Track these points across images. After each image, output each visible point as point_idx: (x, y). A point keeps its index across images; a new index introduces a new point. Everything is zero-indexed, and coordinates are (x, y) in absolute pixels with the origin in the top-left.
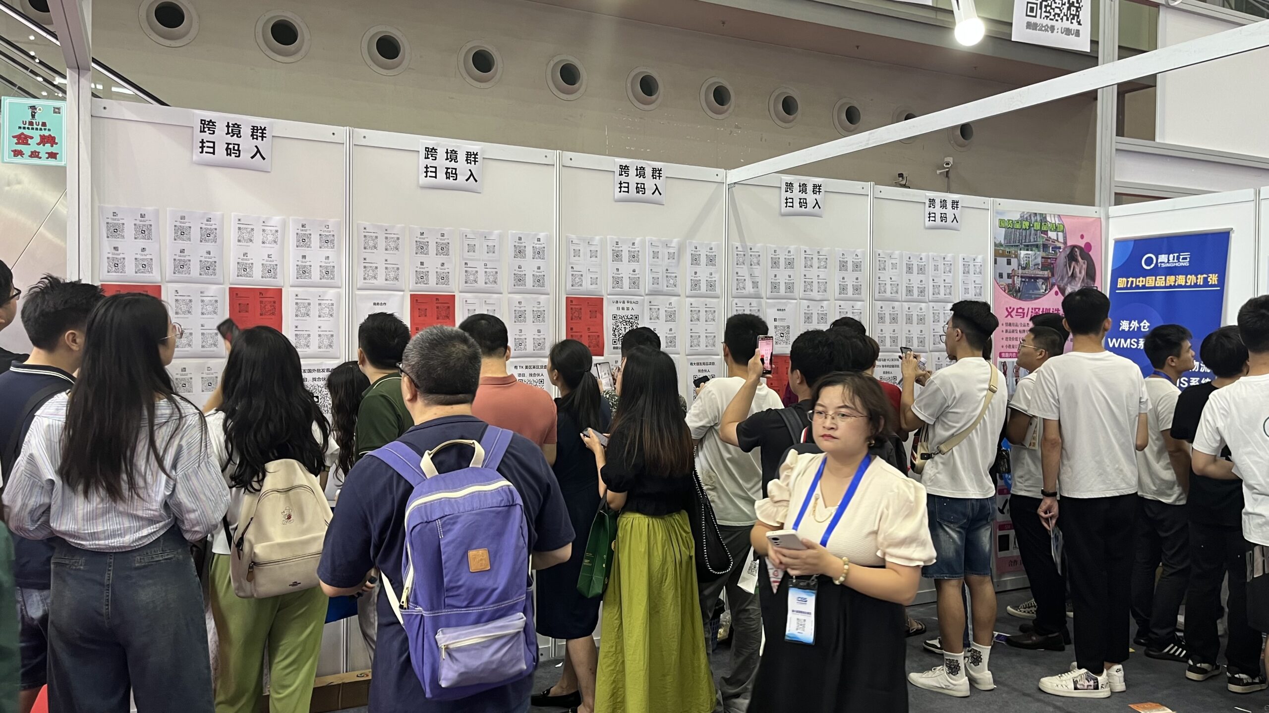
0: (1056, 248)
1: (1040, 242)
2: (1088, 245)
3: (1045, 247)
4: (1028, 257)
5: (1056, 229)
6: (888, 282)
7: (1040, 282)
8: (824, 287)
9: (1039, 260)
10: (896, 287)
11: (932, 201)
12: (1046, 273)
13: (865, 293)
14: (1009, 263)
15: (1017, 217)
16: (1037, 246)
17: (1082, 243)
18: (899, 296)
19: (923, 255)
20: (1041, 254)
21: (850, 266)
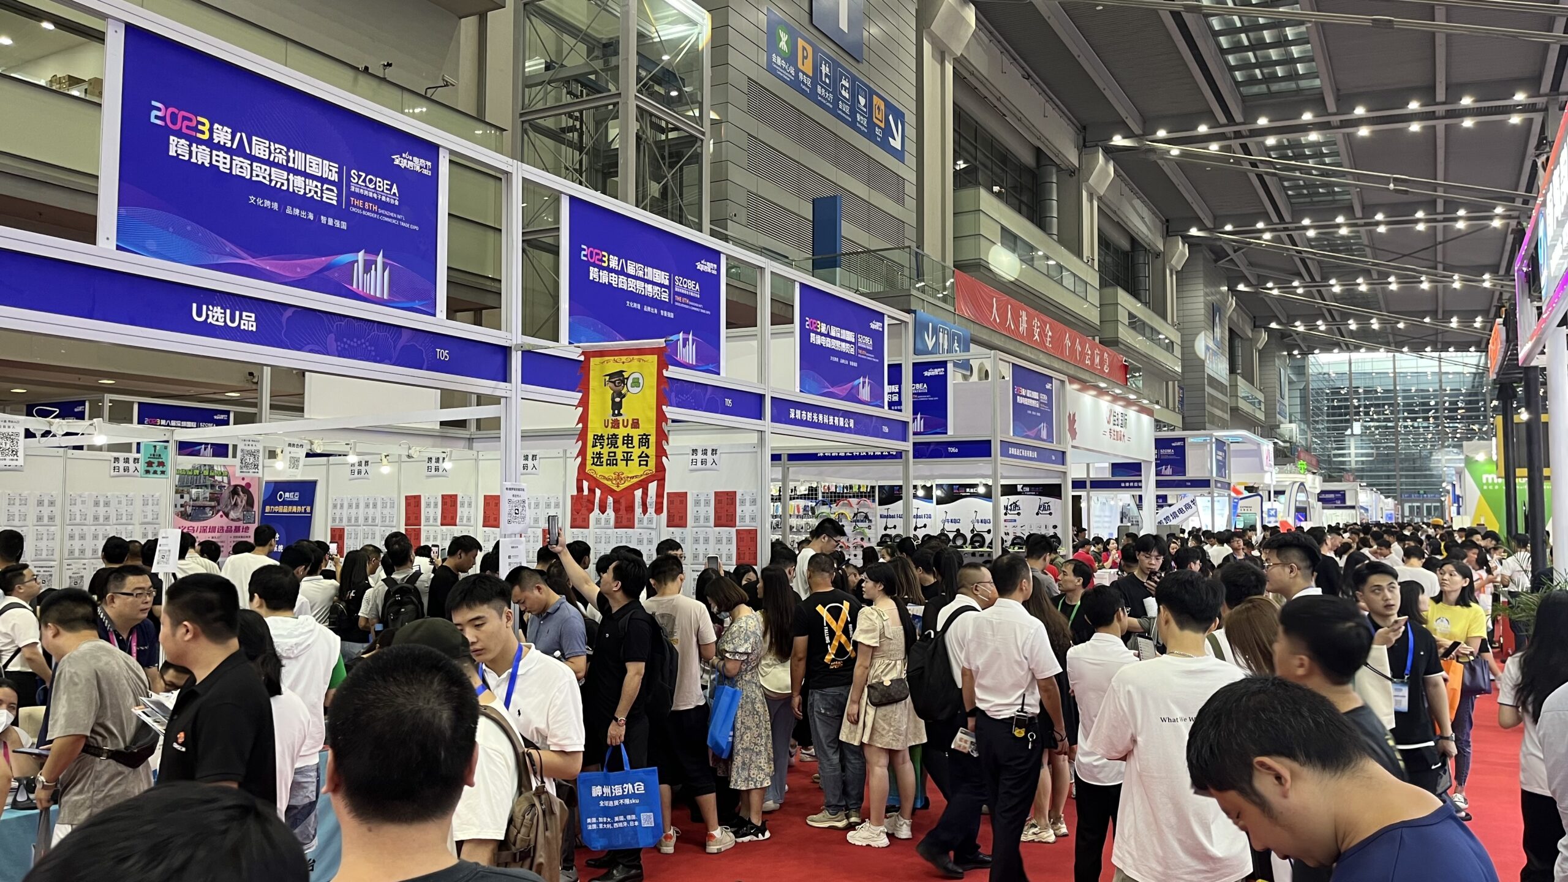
0: (221, 487)
1: (208, 483)
2: (249, 485)
3: (213, 486)
4: (198, 493)
5: (222, 474)
6: (78, 513)
7: (208, 510)
8: (24, 517)
9: (208, 495)
10: (84, 517)
11: (117, 459)
12: (213, 504)
13: (58, 520)
14: (182, 497)
15: (190, 467)
16: (206, 486)
17: (243, 483)
18: (86, 522)
19: (109, 494)
20: (209, 490)
21: (46, 503)
